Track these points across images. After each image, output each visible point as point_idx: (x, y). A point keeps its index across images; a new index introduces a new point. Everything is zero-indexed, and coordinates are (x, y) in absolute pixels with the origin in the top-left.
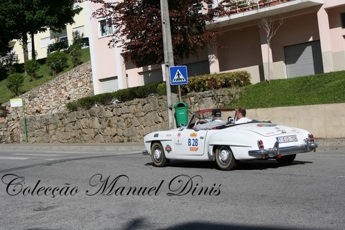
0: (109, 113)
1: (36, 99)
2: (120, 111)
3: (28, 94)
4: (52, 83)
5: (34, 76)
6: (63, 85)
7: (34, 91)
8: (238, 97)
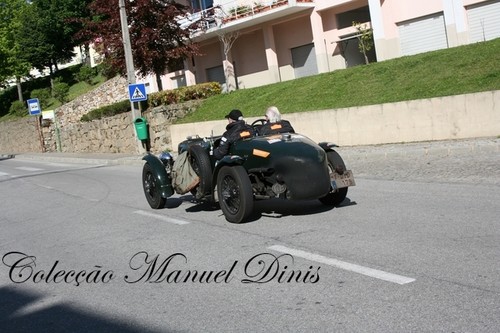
0: (105, 126)
1: (80, 108)
2: (112, 124)
3: (72, 103)
4: (97, 90)
5: (90, 82)
6: (108, 92)
7: (78, 100)
8: (194, 109)
